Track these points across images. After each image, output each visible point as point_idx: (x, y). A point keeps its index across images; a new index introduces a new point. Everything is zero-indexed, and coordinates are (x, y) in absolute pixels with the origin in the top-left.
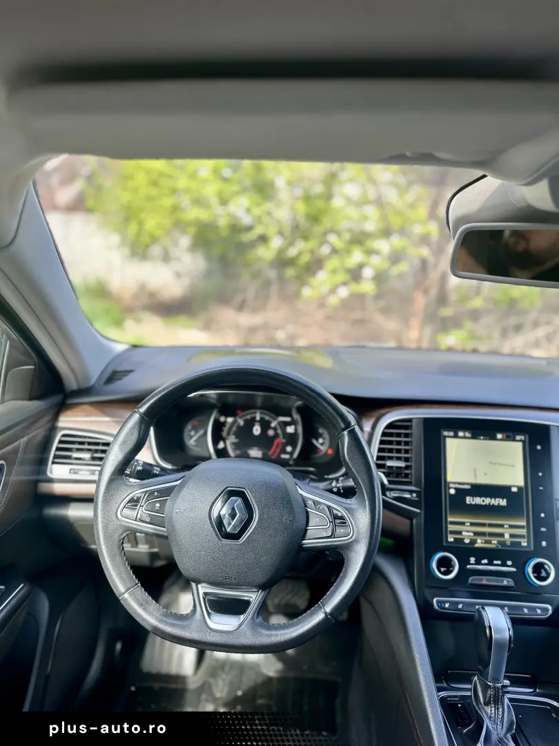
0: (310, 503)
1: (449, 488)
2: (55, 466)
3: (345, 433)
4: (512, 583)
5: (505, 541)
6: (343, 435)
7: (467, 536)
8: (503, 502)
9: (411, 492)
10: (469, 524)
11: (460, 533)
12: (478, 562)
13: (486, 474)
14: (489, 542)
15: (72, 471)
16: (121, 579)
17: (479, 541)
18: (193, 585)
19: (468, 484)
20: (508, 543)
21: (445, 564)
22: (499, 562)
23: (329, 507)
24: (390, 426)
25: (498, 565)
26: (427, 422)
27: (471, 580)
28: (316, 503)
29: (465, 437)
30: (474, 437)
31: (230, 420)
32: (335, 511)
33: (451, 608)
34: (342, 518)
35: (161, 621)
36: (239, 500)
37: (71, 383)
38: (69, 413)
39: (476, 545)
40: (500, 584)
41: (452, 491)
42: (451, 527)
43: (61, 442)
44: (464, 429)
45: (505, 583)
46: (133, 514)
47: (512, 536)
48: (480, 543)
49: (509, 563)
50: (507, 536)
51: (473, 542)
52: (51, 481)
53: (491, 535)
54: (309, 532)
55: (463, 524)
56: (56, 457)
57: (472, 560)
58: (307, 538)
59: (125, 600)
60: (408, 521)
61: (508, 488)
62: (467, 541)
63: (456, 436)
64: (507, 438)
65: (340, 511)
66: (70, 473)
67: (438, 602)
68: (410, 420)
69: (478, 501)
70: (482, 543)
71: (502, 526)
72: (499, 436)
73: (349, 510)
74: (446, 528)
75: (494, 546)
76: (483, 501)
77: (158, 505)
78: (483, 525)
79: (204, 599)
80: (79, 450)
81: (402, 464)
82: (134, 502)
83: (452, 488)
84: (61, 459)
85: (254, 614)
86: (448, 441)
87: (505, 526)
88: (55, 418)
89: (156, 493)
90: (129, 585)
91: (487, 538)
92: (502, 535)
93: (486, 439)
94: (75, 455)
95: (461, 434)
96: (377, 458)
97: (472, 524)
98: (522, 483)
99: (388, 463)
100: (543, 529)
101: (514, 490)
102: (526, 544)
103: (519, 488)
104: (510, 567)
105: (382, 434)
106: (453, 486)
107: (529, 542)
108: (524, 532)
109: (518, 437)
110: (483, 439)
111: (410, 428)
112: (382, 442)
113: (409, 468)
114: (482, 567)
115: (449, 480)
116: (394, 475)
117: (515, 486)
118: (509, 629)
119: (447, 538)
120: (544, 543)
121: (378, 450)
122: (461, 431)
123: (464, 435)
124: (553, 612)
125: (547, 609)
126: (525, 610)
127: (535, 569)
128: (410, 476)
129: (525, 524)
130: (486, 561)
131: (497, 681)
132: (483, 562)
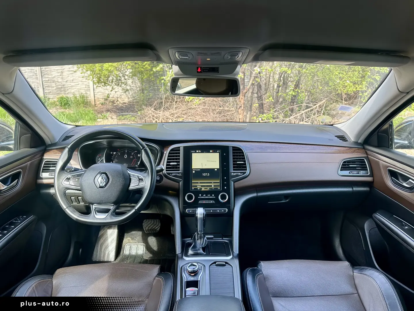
0: (131, 175)
2: (43, 173)
3: (143, 150)
4: (214, 202)
6: (142, 151)
7: (199, 187)
9: (179, 173)
11: (196, 186)
12: (202, 196)
13: (206, 165)
14: (207, 189)
15: (50, 175)
16: (65, 204)
17: (203, 189)
18: (91, 205)
19: (199, 169)
20: (213, 189)
21: (190, 197)
22: (209, 195)
23: (138, 176)
24: (172, 150)
25: (209, 196)
26: (185, 148)
27: (200, 202)
28: (133, 175)
29: (198, 152)
30: (202, 152)
31: (114, 153)
32: (140, 177)
33: (192, 212)
34: (142, 179)
35: (78, 217)
36: (104, 175)
37: (48, 141)
38: (48, 153)
39: (202, 190)
40: (209, 203)
41: (194, 172)
42: (193, 184)
43: (45, 164)
45: (211, 202)
46: (68, 183)
47: (214, 186)
49: (213, 195)
50: (213, 186)
52: (42, 179)
54: (131, 185)
55: (198, 183)
56: (43, 170)
57: (200, 195)
58: (130, 186)
59: (66, 211)
60: (178, 184)
61: (214, 169)
62: (198, 189)
63: (196, 152)
64: (214, 152)
65: (141, 177)
66: (49, 175)
67: (188, 210)
68: (179, 148)
70: (204, 189)
71: (211, 183)
72: (211, 151)
73: (144, 177)
74: (191, 185)
77: (77, 179)
78: (205, 183)
79: (95, 210)
80: (53, 167)
81: (176, 164)
82: (68, 179)
84: (46, 170)
85: (112, 212)
86: (193, 154)
88: (43, 155)
89: (76, 176)
90: (68, 206)
91: (206, 187)
92: (211, 186)
94: (51, 168)
95: (197, 151)
96: (167, 162)
97: (201, 183)
98: (219, 168)
99: (171, 164)
100: (225, 183)
101: (216, 170)
102: (219, 188)
103: (217, 169)
104: (213, 196)
105: (169, 153)
106: (194, 170)
107: (220, 188)
108: (219, 184)
109: (218, 151)
110: (205, 153)
111: (179, 150)
112: (169, 156)
113: (179, 165)
114: (203, 197)
115: (193, 168)
116: (173, 168)
117: (216, 169)
118: (203, 214)
119: (191, 188)
120: (225, 187)
121: (168, 159)
122: (197, 150)
123: (199, 151)
124: (228, 211)
125: (226, 210)
126: (218, 211)
127: (221, 196)
128: (179, 168)
129: (219, 181)
130: (205, 195)
131: (201, 231)
132: (204, 195)
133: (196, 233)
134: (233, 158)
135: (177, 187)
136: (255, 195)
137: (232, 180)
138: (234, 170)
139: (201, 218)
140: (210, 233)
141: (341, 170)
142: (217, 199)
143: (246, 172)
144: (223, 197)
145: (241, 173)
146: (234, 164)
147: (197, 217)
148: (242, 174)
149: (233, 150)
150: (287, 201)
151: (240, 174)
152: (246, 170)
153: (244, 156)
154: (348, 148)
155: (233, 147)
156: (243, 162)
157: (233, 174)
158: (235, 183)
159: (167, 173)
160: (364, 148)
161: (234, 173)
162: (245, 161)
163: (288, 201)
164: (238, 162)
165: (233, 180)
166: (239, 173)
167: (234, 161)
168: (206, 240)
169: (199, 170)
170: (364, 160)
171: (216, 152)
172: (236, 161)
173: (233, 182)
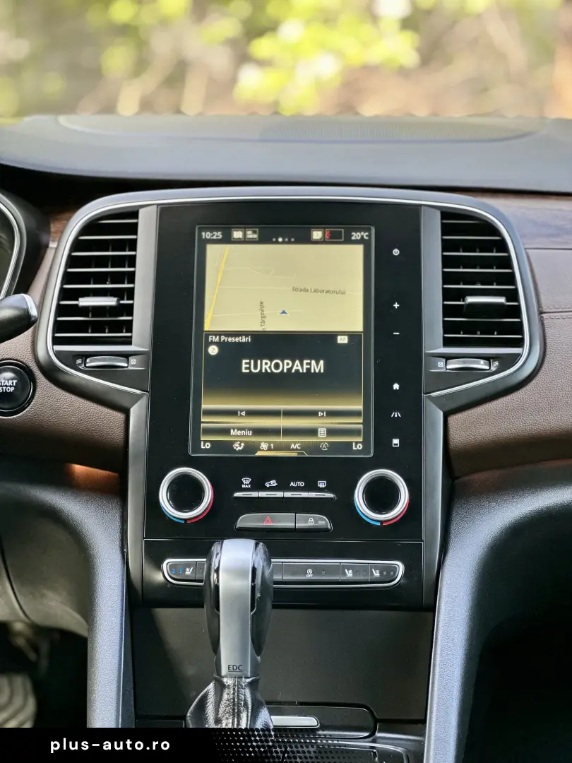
1: (209, 344)
4: (322, 521)
5: (319, 443)
7: (239, 439)
8: (318, 367)
9: (127, 356)
10: (243, 414)
11: (226, 431)
12: (256, 486)
13: (284, 312)
14: (287, 448)
17: (264, 446)
19: (246, 334)
20: (324, 447)
21: (186, 493)
22: (301, 484)
24: (91, 227)
25: (298, 489)
26: (165, 212)
29: (244, 241)
30: (264, 239)
33: (196, 576)
39: (259, 454)
40: (298, 525)
41: (213, 350)
42: (207, 421)
44: (243, 224)
45: (311, 522)
47: (331, 432)
48: (265, 449)
49: (322, 484)
50: (322, 434)
51: (253, 447)
53: (288, 432)
55: (233, 413)
57: (246, 482)
60: (120, 416)
61: (330, 337)
62: (238, 447)
63: (227, 240)
64: (333, 239)
67: (171, 568)
68: (134, 213)
69: (266, 366)
70: (269, 449)
71: (313, 414)
72: (317, 235)
74: (198, 422)
75: (294, 454)
76: (277, 366)
78: (275, 414)
81: (110, 301)
83: (212, 343)
86: (211, 250)
87: (320, 414)
91: (281, 439)
92: (313, 432)
93: (290, 242)
95: (237, 234)
96: (64, 294)
97: (251, 413)
98: (358, 327)
99: (84, 302)
100: (396, 414)
101: (343, 340)
102: (360, 447)
103: (352, 336)
104: (322, 491)
105: (77, 245)
106: (216, 339)
107: (365, 442)
108: (357, 423)
109: (356, 236)
110: (283, 242)
111: (133, 229)
112: (72, 261)
113: (129, 310)
114: (263, 494)
115: (207, 327)
116: (98, 327)
117: (343, 333)
118: (254, 570)
119: (197, 441)
120: (396, 441)
121: (68, 278)
122: (238, 228)
123: (245, 235)
124: (406, 574)
125: (394, 569)
126: (349, 574)
127: (369, 489)
128: (129, 326)
129: (360, 407)
130: (273, 483)
131: (237, 670)
132: (267, 485)
133: (211, 687)
134: (447, 278)
135: (118, 434)
137: (436, 401)
138: (447, 342)
139: (236, 597)
140: (301, 704)
142: (342, 509)
143: (518, 356)
144: (381, 495)
145: (488, 358)
146: (447, 311)
147: (217, 587)
148: (496, 363)
149: (446, 230)
151: (482, 365)
152: (520, 343)
153: (507, 262)
155: (446, 214)
156: (502, 300)
157: (441, 364)
158: (452, 419)
159: (58, 354)
161: (448, 358)
162: (513, 295)
164: (471, 299)
165: (438, 397)
166: (474, 357)
167: (447, 295)
169: (244, 339)
171: (348, 241)
172: (462, 294)
173: (442, 413)
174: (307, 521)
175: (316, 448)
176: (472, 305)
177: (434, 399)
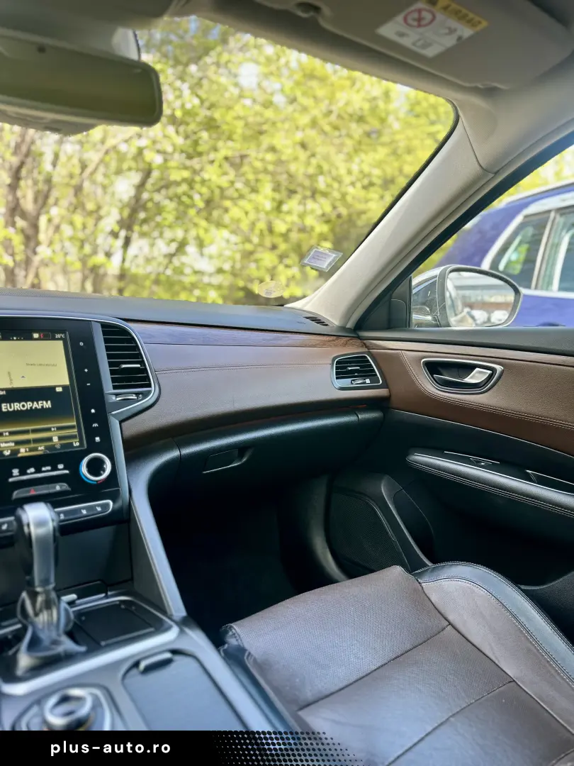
4: (65, 486)
5: (54, 445)
7: (6, 449)
8: (47, 404)
10: (7, 434)
12: (23, 473)
13: (23, 377)
14: (36, 449)
17: (22, 450)
19: (2, 390)
20: (58, 446)
22: (49, 468)
25: (47, 471)
27: (16, 494)
30: (5, 338)
39: (19, 455)
40: (52, 491)
45: (58, 488)
47: (61, 438)
48: (23, 452)
49: (61, 466)
50: (55, 439)
51: (15, 452)
53: (37, 441)
57: (16, 472)
61: (53, 388)
62: (7, 453)
64: (46, 338)
69: (17, 406)
70: (26, 451)
71: (49, 430)
72: (36, 335)
75: (41, 452)
76: (23, 406)
78: (26, 432)
87: (53, 429)
91: (32, 445)
92: (50, 439)
93: (20, 340)
97: (12, 433)
98: (67, 382)
100: (95, 425)
101: (59, 390)
102: (78, 444)
103: (64, 387)
104: (61, 470)
107: (81, 441)
108: (74, 432)
109: (58, 336)
110: (17, 340)
114: (27, 477)
117: (59, 386)
120: (97, 439)
124: (114, 506)
125: (108, 505)
126: (84, 512)
127: (89, 465)
129: (75, 423)
130: (32, 470)
131: (46, 582)
132: (29, 471)
133: (23, 595)
134: (109, 356)
136: (174, 454)
137: (116, 416)
138: (115, 387)
140: (65, 589)
141: (337, 378)
142: (74, 478)
143: (150, 392)
144: (96, 467)
146: (112, 372)
147: (30, 534)
149: (104, 333)
150: (244, 460)
151: (134, 397)
152: (149, 386)
153: (136, 348)
154: (335, 337)
155: (104, 325)
156: (139, 366)
157: (114, 398)
158: (123, 424)
160: (359, 338)
161: (117, 395)
162: (142, 363)
163: (245, 462)
164: (124, 366)
165: (116, 414)
166: (130, 393)
167: (111, 364)
168: (66, 611)
169: (1, 393)
170: (365, 357)
171: (54, 339)
172: (119, 364)
173: (118, 422)
174: (55, 488)
175: (53, 448)
176: (124, 368)
177: (114, 415)
